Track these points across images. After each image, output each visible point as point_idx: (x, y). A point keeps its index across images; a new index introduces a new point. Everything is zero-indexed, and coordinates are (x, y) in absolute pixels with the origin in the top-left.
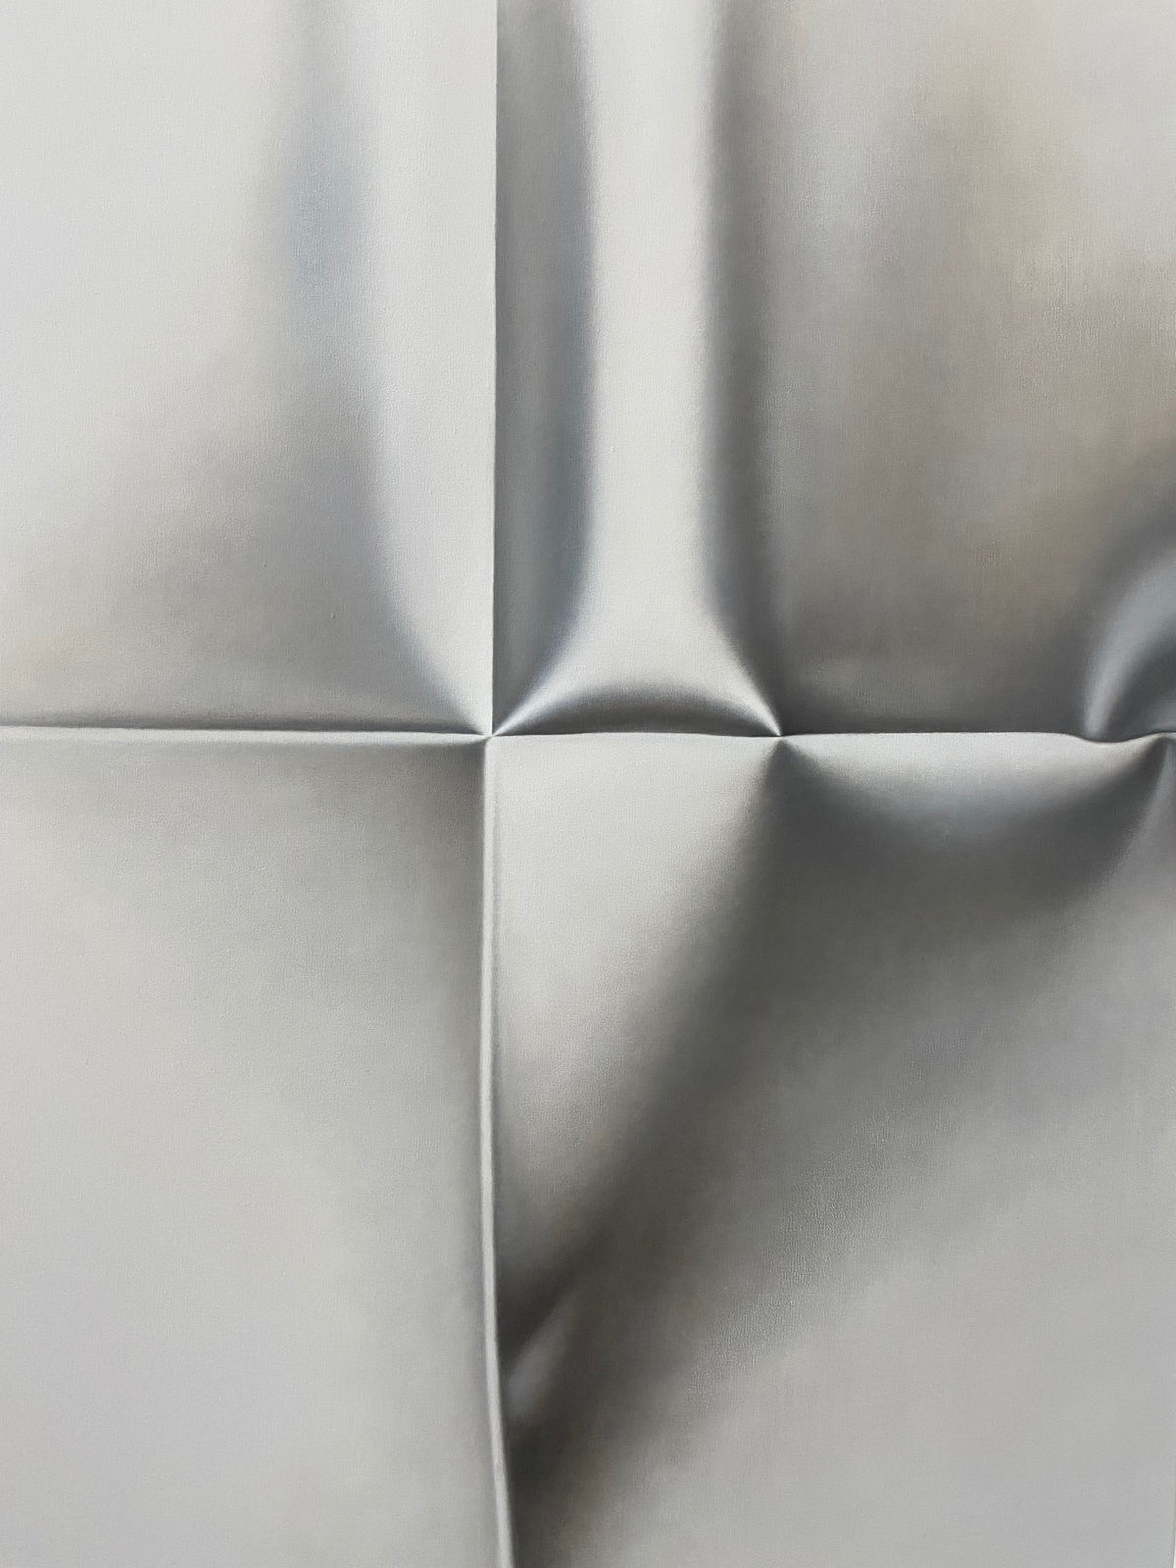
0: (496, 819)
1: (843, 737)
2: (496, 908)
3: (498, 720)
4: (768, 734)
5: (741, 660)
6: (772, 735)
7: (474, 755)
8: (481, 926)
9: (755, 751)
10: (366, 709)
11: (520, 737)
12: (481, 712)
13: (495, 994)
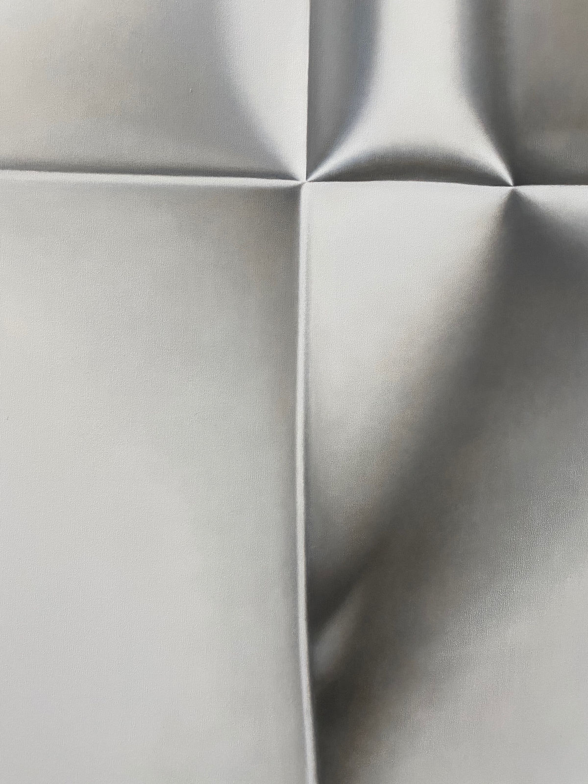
0: (308, 244)
1: (557, 188)
2: (308, 310)
3: (310, 171)
4: (504, 184)
5: (486, 130)
6: (507, 185)
7: (292, 196)
8: (297, 322)
9: (496, 196)
10: (216, 159)
11: (326, 183)
12: (298, 163)
13: (307, 371)
